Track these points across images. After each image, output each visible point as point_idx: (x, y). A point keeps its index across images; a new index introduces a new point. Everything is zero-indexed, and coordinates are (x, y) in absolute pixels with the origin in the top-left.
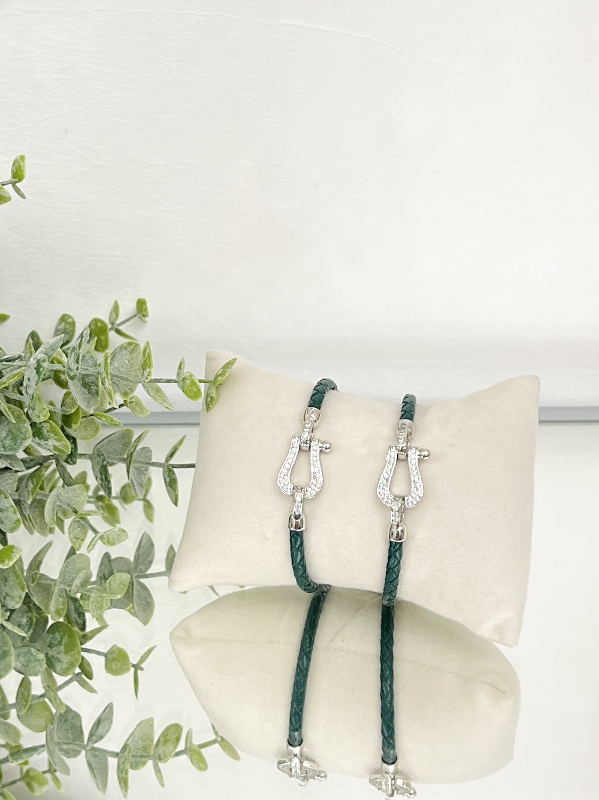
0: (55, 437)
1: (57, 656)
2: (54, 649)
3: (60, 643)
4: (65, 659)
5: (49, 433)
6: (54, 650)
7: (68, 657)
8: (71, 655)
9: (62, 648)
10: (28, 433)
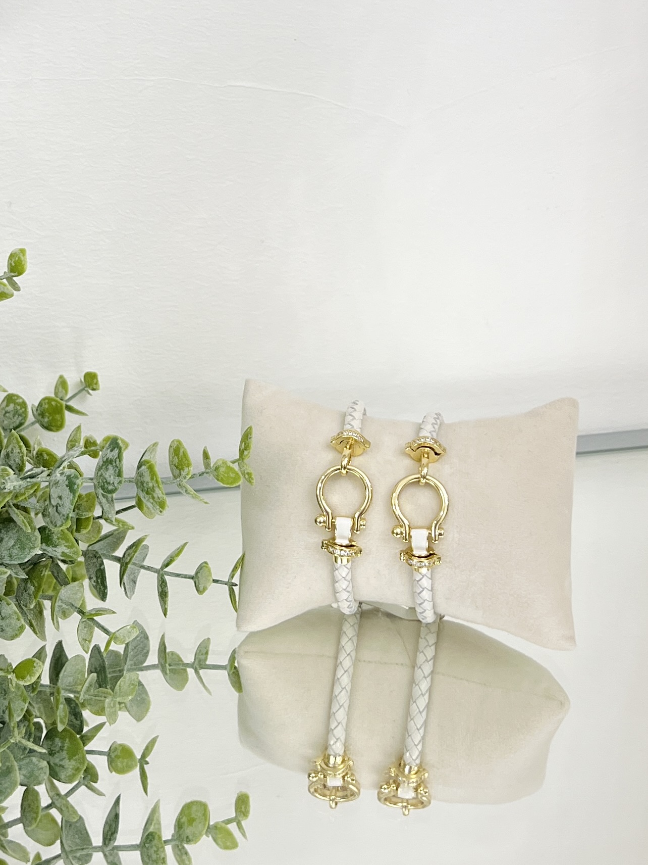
0: (66, 544)
1: (61, 763)
2: (56, 755)
3: (62, 749)
4: (69, 764)
6: (57, 757)
7: (73, 762)
8: (76, 760)
9: (64, 754)
10: (37, 542)
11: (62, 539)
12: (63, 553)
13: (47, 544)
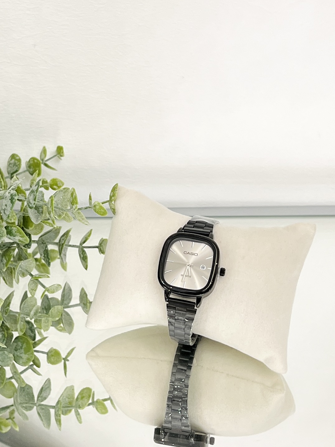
3: (21, 348)
6: (18, 352)
7: (27, 356)
9: (23, 351)
10: (4, 233)
11: (18, 233)
12: (19, 240)
13: (10, 235)
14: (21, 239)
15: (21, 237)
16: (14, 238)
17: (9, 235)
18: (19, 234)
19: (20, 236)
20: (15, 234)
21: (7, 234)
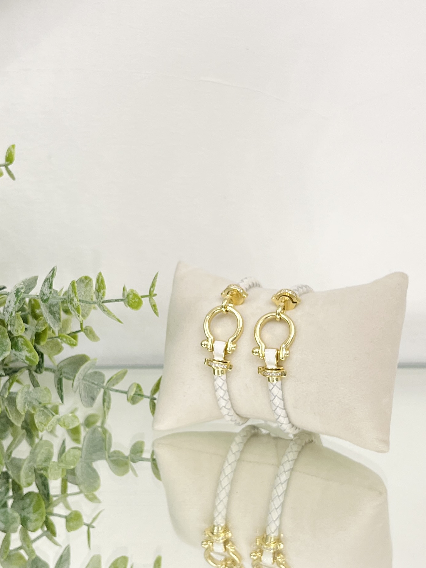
0: (27, 349)
1: (28, 516)
4: (34, 517)
5: (23, 346)
6: (26, 512)
9: (31, 510)
10: (8, 347)
11: (25, 345)
12: (26, 356)
13: (16, 350)
14: (28, 355)
15: (30, 352)
16: (20, 353)
17: (14, 350)
18: (26, 347)
19: (27, 351)
20: (22, 347)
21: (12, 349)
